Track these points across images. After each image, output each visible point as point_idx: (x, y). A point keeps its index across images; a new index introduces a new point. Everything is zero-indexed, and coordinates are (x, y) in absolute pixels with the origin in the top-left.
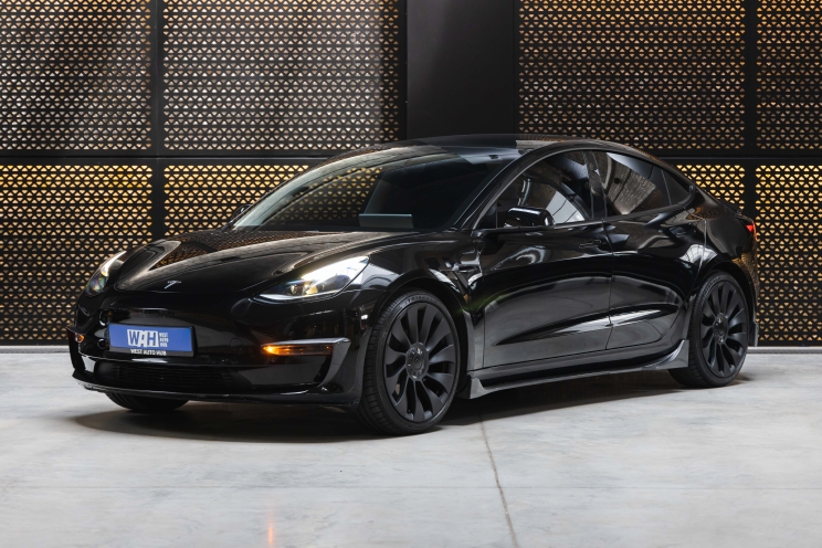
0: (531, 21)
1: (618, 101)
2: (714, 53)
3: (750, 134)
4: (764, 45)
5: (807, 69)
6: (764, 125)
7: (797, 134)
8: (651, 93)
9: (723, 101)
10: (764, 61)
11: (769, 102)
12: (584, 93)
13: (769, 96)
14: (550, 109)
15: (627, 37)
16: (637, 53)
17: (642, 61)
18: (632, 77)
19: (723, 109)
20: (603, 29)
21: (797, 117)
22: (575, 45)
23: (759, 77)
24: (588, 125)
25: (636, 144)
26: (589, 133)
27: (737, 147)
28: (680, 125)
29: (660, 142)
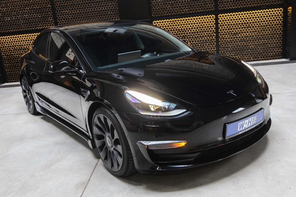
6: (220, 3)
7: (230, 4)
24: (171, 8)
25: (184, 12)
26: (171, 10)
27: (213, 10)
28: (196, 5)
29: (191, 10)
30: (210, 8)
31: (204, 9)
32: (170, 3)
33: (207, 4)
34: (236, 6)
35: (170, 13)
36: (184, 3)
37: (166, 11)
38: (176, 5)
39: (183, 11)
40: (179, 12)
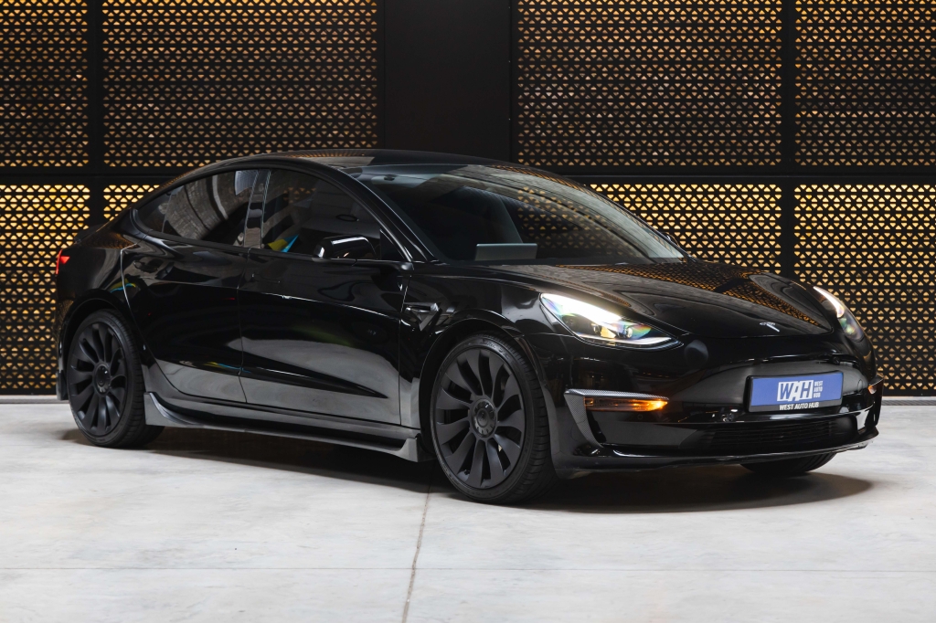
0: (532, 16)
1: (633, 110)
2: (745, 53)
3: (788, 149)
4: (804, 44)
5: (855, 72)
6: (804, 138)
7: (843, 148)
8: (672, 100)
9: (756, 110)
10: (804, 62)
11: (809, 111)
12: (594, 100)
13: (809, 104)
14: (555, 119)
15: (644, 35)
16: (655, 53)
17: (661, 63)
18: (650, 81)
19: (756, 119)
20: (616, 25)
21: (843, 129)
22: (583, 44)
23: (798, 81)
24: (599, 138)
25: (655, 160)
26: (599, 147)
27: (773, 163)
28: (705, 138)
29: (683, 157)
30: (762, 157)
31: (739, 157)
32: (599, 119)
33: (751, 138)
34: (871, 157)
35: (593, 157)
36: (655, 123)
37: (577, 148)
38: (622, 129)
39: (650, 157)
40: (633, 157)
